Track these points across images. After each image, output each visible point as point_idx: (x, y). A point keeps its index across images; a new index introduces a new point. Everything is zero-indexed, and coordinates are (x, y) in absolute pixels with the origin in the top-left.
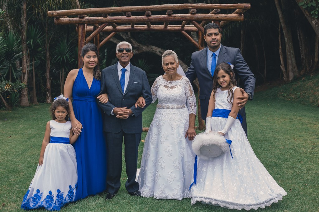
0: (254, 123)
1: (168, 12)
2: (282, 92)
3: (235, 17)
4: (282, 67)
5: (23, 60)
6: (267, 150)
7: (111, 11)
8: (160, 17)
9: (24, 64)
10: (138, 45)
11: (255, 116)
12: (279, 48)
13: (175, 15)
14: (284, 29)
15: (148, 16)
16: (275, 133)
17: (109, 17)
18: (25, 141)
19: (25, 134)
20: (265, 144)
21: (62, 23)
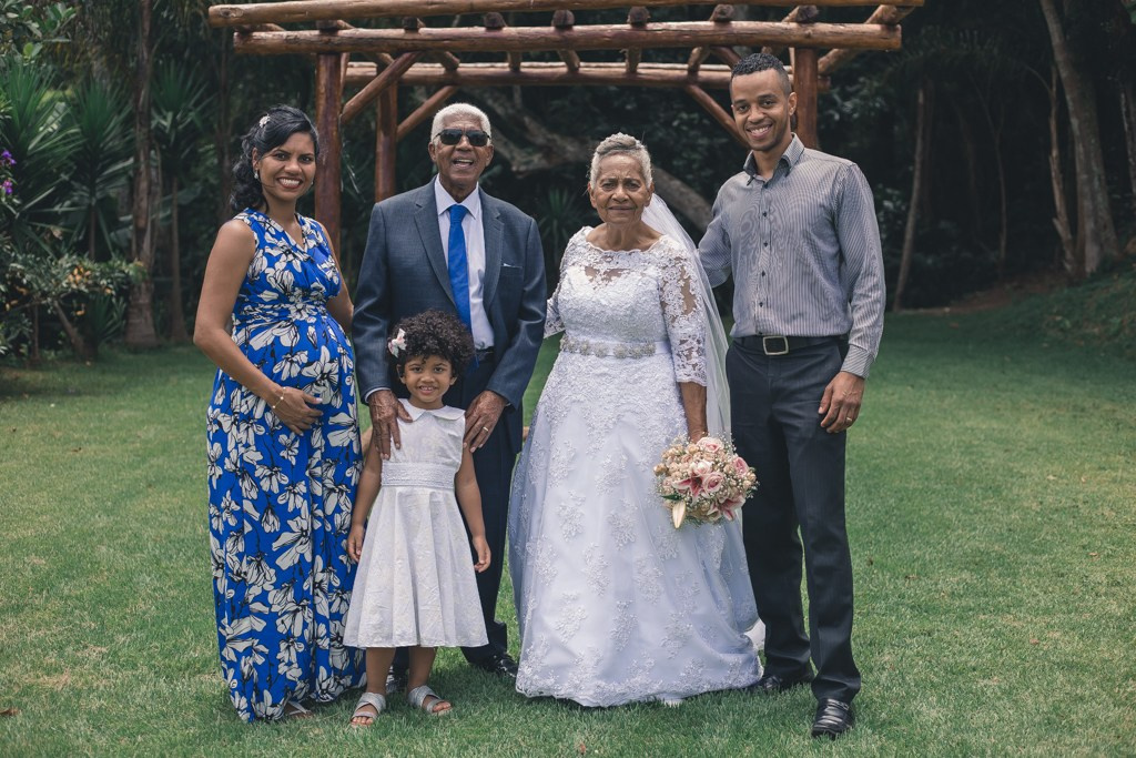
0: (945, 419)
1: (633, 16)
2: (1058, 314)
3: (871, 35)
4: (1060, 226)
5: (139, 182)
6: (976, 513)
7: (433, 10)
8: (606, 33)
9: (142, 200)
10: (550, 136)
11: (952, 396)
12: (1051, 153)
13: (657, 24)
14: (1067, 89)
15: (564, 26)
16: (1014, 454)
17: (424, 31)
18: (130, 465)
19: (133, 443)
20: (970, 492)
21: (259, 50)
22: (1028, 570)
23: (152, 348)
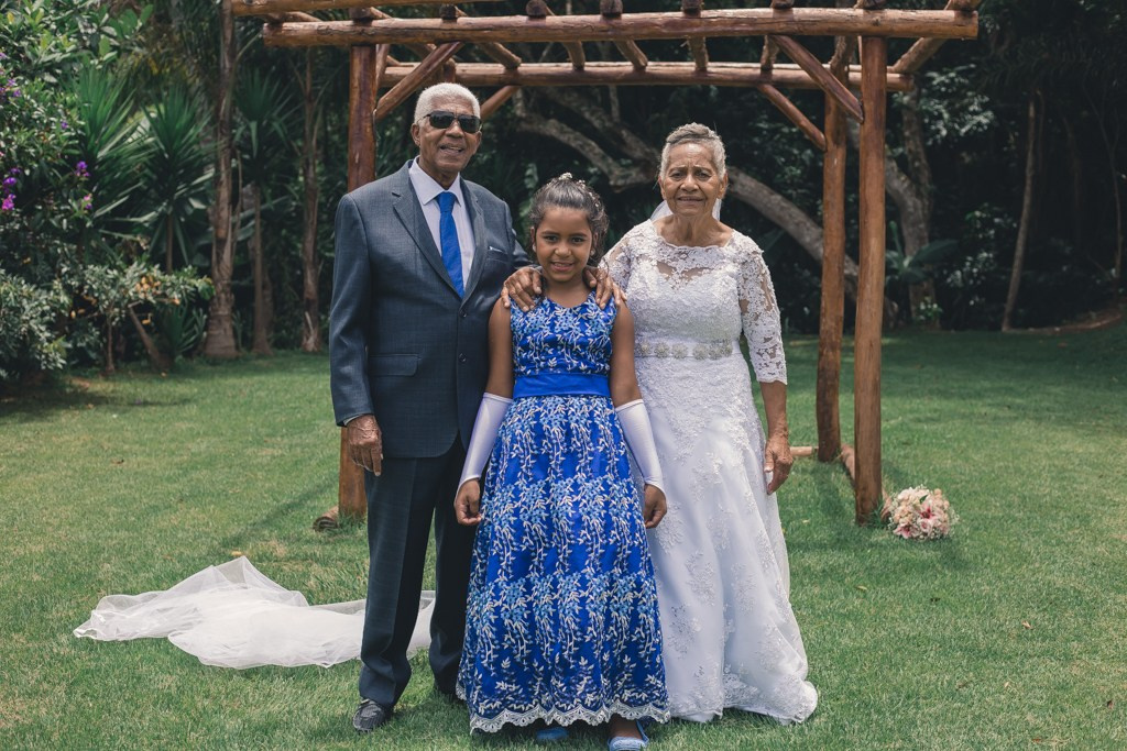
0: (1039, 441)
1: (685, 3)
3: (945, 22)
5: (219, 193)
6: (1058, 545)
8: (656, 22)
9: (222, 209)
10: (648, 150)
11: (1050, 417)
13: (712, 11)
15: (611, 15)
16: (1109, 481)
17: (463, 20)
18: (169, 479)
19: (182, 455)
20: (1055, 521)
21: (289, 42)
22: (1108, 610)
23: (230, 360)
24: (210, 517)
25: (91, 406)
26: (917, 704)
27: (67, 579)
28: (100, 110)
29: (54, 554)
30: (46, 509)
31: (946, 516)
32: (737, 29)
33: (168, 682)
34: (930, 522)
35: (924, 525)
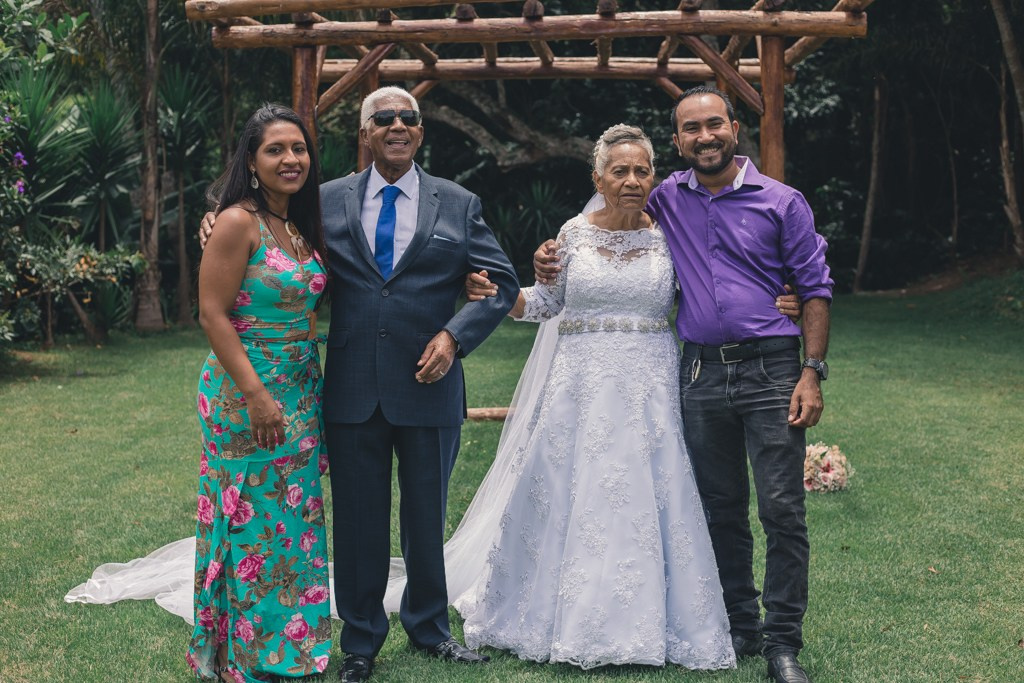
0: (908, 397)
1: (602, 7)
2: (1010, 294)
3: (837, 22)
4: (1011, 212)
5: (146, 180)
6: (944, 494)
7: (404, 1)
8: (575, 24)
9: (149, 194)
10: (532, 133)
11: (913, 374)
12: (1001, 145)
13: (626, 14)
14: (1016, 84)
15: (533, 17)
16: (977, 433)
17: (397, 23)
18: (122, 447)
19: (130, 424)
20: (938, 471)
21: (236, 44)
22: (1001, 555)
23: (159, 333)
24: (168, 483)
25: (36, 378)
26: (849, 647)
27: (46, 545)
28: (39, 105)
29: (28, 522)
30: (13, 478)
31: (844, 470)
32: (649, 30)
33: (159, 643)
34: (830, 475)
35: (825, 479)
